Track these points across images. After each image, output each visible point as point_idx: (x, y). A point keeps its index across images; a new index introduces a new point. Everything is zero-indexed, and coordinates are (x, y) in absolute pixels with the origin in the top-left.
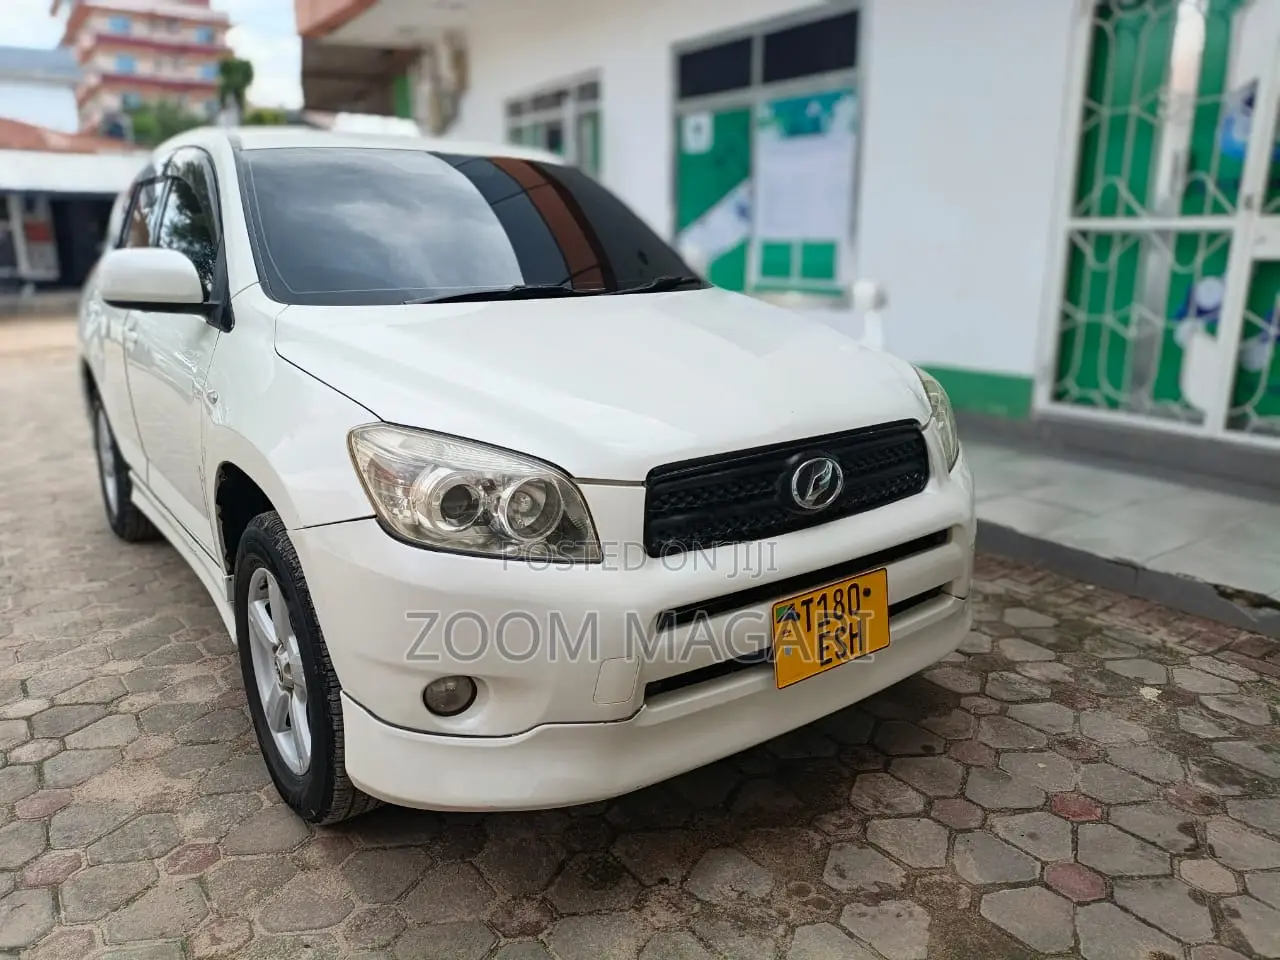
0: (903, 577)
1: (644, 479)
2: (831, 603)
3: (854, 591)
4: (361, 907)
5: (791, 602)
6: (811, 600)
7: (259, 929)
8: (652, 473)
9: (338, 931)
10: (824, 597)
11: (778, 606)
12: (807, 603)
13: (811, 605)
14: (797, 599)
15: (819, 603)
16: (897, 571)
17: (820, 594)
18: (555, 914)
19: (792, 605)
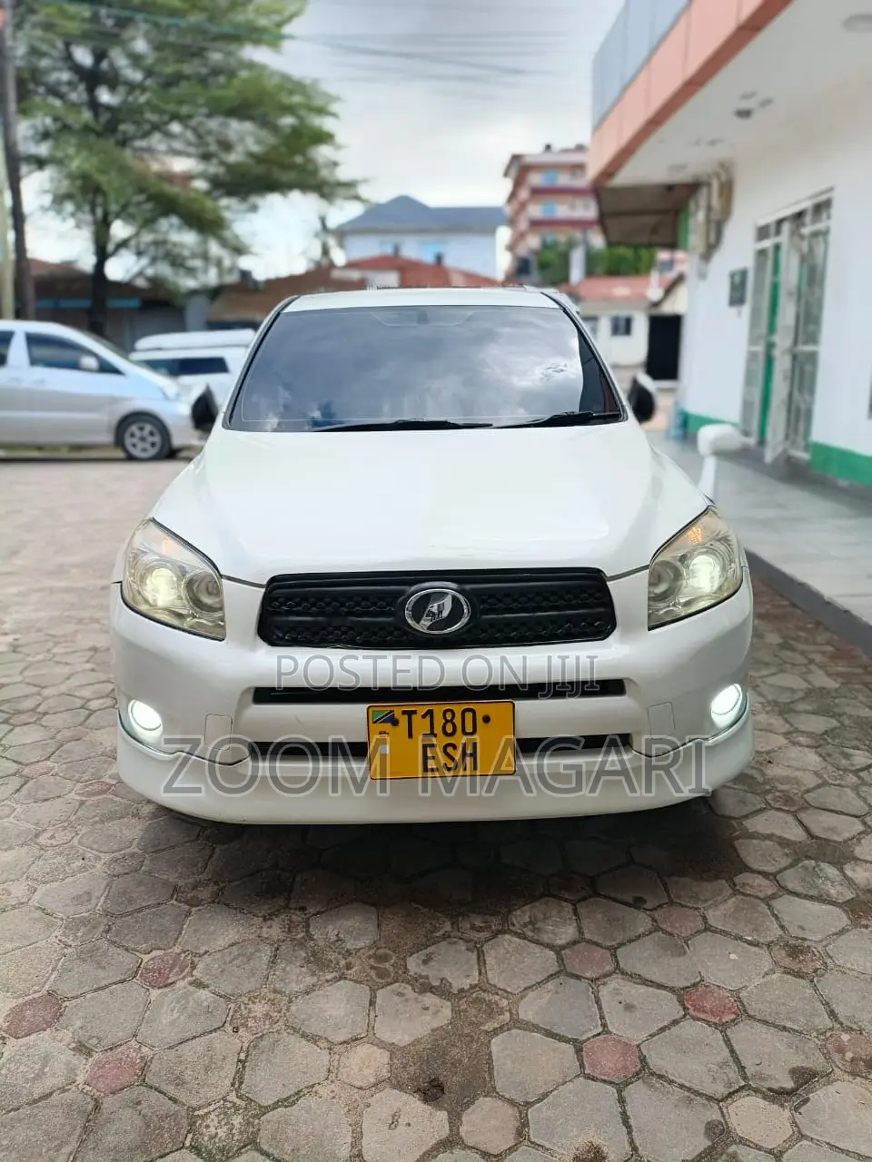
0: (535, 716)
1: (265, 582)
2: (439, 722)
3: (469, 716)
4: (134, 849)
5: (392, 709)
6: (415, 712)
7: (76, 841)
8: (273, 580)
9: (106, 858)
10: (430, 713)
11: (374, 709)
12: (410, 714)
13: (414, 717)
14: (398, 709)
15: (424, 716)
16: (526, 708)
17: (427, 708)
18: (216, 899)
19: (392, 711)
